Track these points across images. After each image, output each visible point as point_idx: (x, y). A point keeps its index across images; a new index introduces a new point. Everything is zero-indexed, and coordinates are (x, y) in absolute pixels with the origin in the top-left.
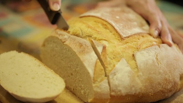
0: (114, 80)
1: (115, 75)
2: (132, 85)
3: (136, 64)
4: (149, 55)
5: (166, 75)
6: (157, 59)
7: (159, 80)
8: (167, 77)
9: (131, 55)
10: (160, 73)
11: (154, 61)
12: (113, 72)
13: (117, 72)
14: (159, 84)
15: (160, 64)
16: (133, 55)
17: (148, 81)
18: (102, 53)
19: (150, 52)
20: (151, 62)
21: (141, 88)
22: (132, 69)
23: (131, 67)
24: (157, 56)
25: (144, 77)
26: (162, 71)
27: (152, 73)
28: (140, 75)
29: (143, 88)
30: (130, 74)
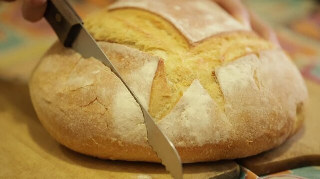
0: (182, 119)
1: (184, 110)
2: (215, 126)
3: (220, 88)
4: (242, 72)
5: (273, 105)
6: (256, 78)
7: (262, 116)
8: (274, 109)
9: (210, 73)
10: (262, 103)
11: (250, 83)
12: (179, 104)
13: (187, 105)
14: (263, 122)
15: (261, 87)
16: (214, 74)
17: (243, 118)
20: (245, 84)
21: (230, 132)
24: (255, 72)
25: (235, 111)
26: (265, 99)
27: (249, 103)
28: (229, 109)
29: (234, 131)
30: (210, 107)
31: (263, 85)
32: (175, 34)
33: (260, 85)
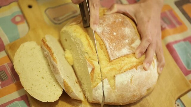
0: (95, 93)
1: (97, 90)
2: (108, 97)
3: (115, 83)
4: (126, 77)
5: (135, 92)
6: (132, 80)
7: (128, 96)
8: (135, 93)
9: (113, 76)
10: (130, 91)
11: (128, 82)
12: (95, 88)
13: (99, 88)
14: (128, 98)
15: (132, 84)
16: (114, 76)
17: (120, 96)
18: (90, 73)
19: (127, 74)
20: (126, 83)
21: (114, 100)
22: (111, 86)
23: (110, 85)
24: (132, 77)
25: (118, 93)
26: (132, 90)
27: (125, 91)
28: (116, 92)
29: (116, 100)
30: (109, 90)
31: (134, 83)
32: (106, 54)
33: (132, 83)
